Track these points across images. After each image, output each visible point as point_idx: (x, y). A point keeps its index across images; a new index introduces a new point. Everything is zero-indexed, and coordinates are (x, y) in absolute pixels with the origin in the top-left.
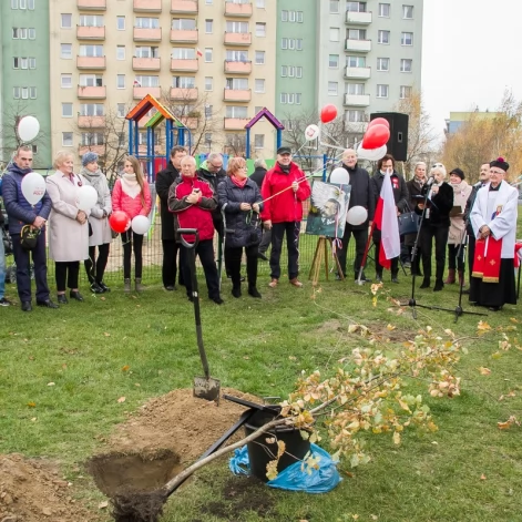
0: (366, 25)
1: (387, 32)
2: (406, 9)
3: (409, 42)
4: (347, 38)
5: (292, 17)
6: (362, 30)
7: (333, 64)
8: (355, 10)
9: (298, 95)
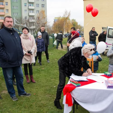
7: (25, 6)
9: (17, 13)
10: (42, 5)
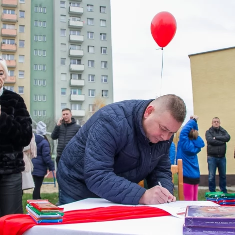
0: (81, 72)
1: (93, 76)
2: (103, 64)
3: (106, 81)
4: (71, 78)
5: (40, 68)
6: (79, 74)
7: (63, 93)
8: (75, 64)
9: (44, 111)
10: (103, 91)
